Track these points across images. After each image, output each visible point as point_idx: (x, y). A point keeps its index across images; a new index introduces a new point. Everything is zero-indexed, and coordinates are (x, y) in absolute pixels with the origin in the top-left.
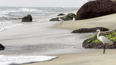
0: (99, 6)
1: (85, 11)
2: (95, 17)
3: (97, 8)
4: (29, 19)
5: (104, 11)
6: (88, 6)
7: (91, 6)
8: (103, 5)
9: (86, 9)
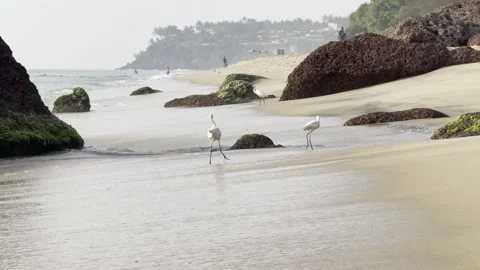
0: (359, 55)
1: (318, 71)
2: (347, 90)
3: (355, 62)
4: (79, 104)
5: (377, 72)
6: (327, 55)
7: (335, 56)
8: (374, 52)
9: (322, 66)
